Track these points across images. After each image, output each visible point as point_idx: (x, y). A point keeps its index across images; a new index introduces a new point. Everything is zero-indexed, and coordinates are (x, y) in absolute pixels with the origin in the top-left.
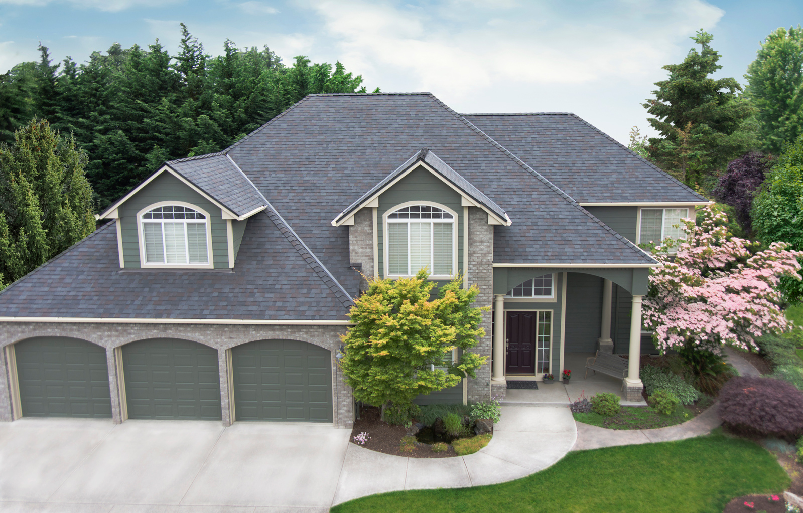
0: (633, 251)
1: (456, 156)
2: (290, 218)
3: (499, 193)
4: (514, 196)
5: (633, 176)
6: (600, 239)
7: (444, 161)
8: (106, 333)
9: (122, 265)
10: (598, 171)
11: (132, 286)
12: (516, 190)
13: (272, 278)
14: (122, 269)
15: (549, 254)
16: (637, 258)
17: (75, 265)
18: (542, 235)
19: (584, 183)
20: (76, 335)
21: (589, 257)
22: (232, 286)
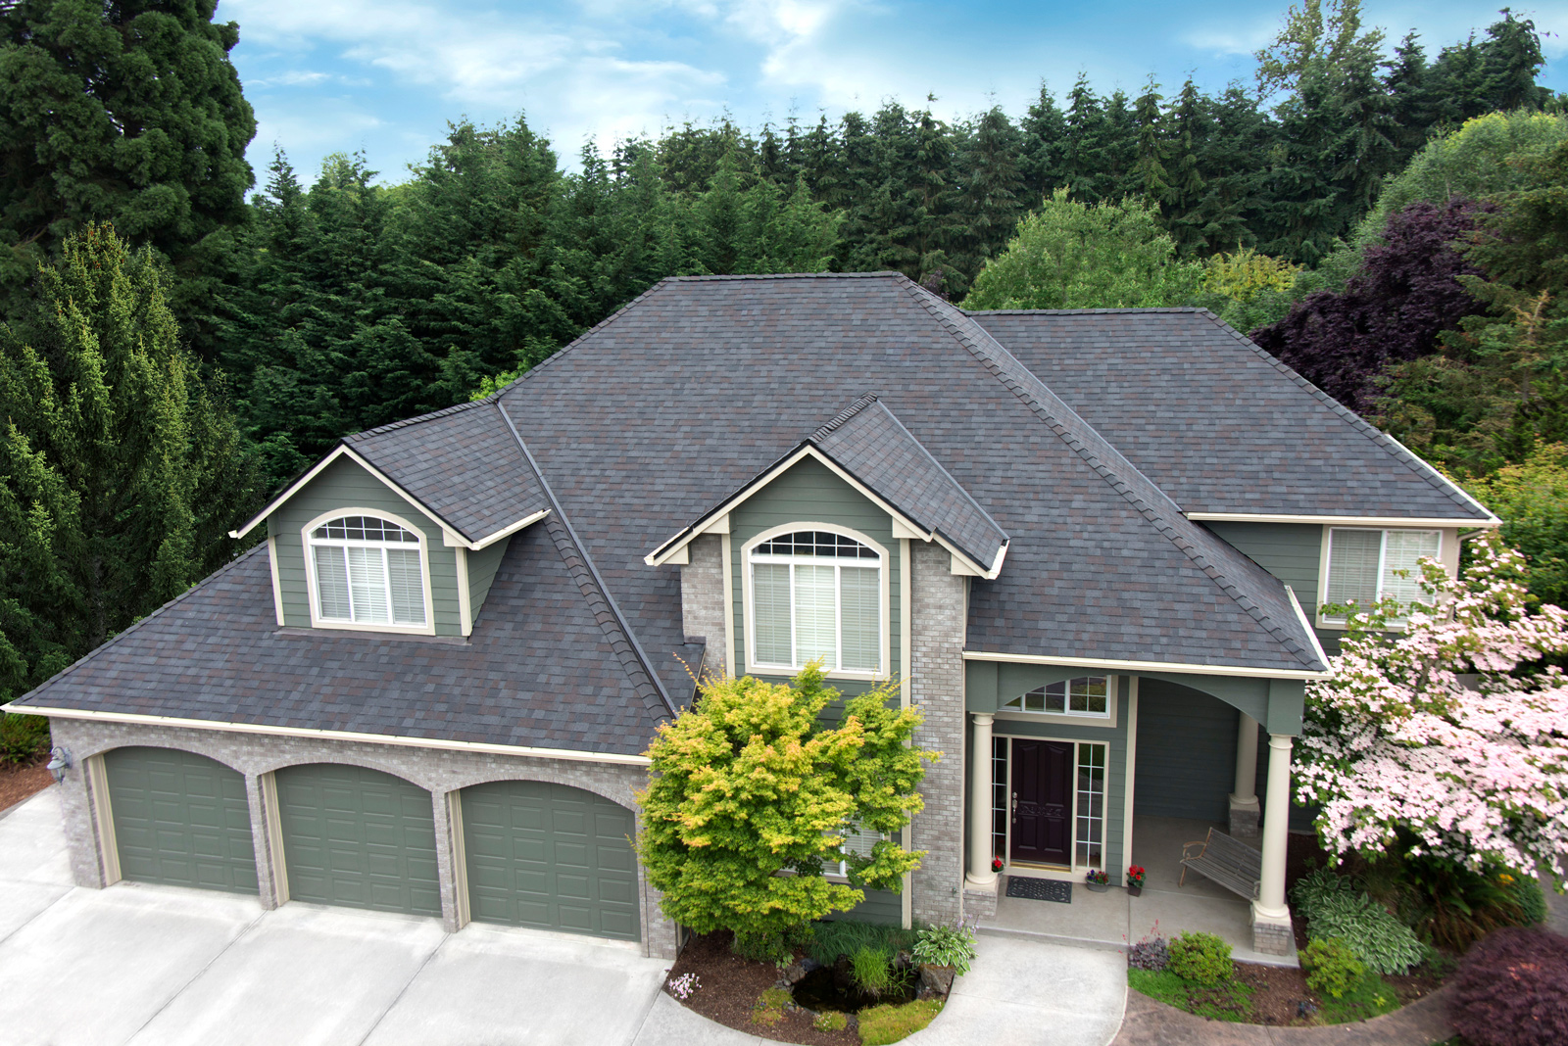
0: (1273, 640)
1: (929, 412)
2: (590, 536)
3: (1002, 495)
4: (1032, 503)
5: (1320, 455)
6: (1203, 608)
7: (903, 422)
8: (245, 748)
9: (281, 621)
10: (1242, 441)
11: (293, 661)
12: (1039, 489)
13: (536, 661)
14: (281, 628)
15: (1085, 637)
16: (1277, 656)
17: (206, 616)
18: (1077, 592)
19: (1206, 467)
20: (195, 747)
21: (1171, 649)
22: (461, 673)
